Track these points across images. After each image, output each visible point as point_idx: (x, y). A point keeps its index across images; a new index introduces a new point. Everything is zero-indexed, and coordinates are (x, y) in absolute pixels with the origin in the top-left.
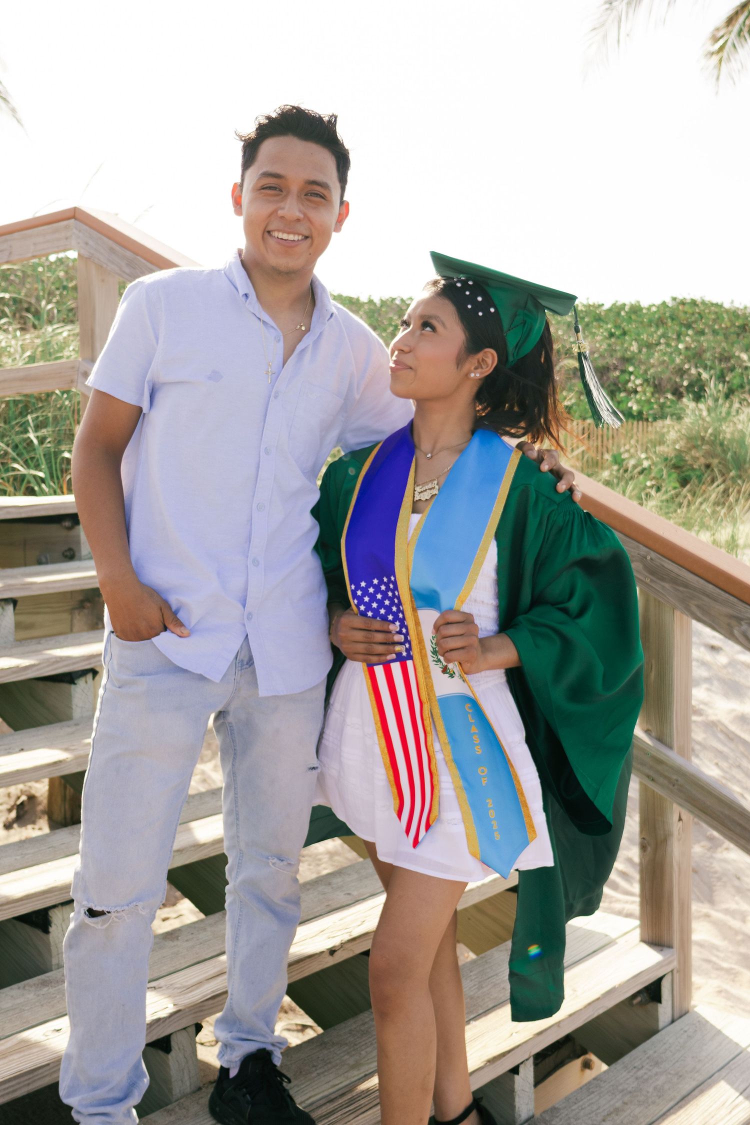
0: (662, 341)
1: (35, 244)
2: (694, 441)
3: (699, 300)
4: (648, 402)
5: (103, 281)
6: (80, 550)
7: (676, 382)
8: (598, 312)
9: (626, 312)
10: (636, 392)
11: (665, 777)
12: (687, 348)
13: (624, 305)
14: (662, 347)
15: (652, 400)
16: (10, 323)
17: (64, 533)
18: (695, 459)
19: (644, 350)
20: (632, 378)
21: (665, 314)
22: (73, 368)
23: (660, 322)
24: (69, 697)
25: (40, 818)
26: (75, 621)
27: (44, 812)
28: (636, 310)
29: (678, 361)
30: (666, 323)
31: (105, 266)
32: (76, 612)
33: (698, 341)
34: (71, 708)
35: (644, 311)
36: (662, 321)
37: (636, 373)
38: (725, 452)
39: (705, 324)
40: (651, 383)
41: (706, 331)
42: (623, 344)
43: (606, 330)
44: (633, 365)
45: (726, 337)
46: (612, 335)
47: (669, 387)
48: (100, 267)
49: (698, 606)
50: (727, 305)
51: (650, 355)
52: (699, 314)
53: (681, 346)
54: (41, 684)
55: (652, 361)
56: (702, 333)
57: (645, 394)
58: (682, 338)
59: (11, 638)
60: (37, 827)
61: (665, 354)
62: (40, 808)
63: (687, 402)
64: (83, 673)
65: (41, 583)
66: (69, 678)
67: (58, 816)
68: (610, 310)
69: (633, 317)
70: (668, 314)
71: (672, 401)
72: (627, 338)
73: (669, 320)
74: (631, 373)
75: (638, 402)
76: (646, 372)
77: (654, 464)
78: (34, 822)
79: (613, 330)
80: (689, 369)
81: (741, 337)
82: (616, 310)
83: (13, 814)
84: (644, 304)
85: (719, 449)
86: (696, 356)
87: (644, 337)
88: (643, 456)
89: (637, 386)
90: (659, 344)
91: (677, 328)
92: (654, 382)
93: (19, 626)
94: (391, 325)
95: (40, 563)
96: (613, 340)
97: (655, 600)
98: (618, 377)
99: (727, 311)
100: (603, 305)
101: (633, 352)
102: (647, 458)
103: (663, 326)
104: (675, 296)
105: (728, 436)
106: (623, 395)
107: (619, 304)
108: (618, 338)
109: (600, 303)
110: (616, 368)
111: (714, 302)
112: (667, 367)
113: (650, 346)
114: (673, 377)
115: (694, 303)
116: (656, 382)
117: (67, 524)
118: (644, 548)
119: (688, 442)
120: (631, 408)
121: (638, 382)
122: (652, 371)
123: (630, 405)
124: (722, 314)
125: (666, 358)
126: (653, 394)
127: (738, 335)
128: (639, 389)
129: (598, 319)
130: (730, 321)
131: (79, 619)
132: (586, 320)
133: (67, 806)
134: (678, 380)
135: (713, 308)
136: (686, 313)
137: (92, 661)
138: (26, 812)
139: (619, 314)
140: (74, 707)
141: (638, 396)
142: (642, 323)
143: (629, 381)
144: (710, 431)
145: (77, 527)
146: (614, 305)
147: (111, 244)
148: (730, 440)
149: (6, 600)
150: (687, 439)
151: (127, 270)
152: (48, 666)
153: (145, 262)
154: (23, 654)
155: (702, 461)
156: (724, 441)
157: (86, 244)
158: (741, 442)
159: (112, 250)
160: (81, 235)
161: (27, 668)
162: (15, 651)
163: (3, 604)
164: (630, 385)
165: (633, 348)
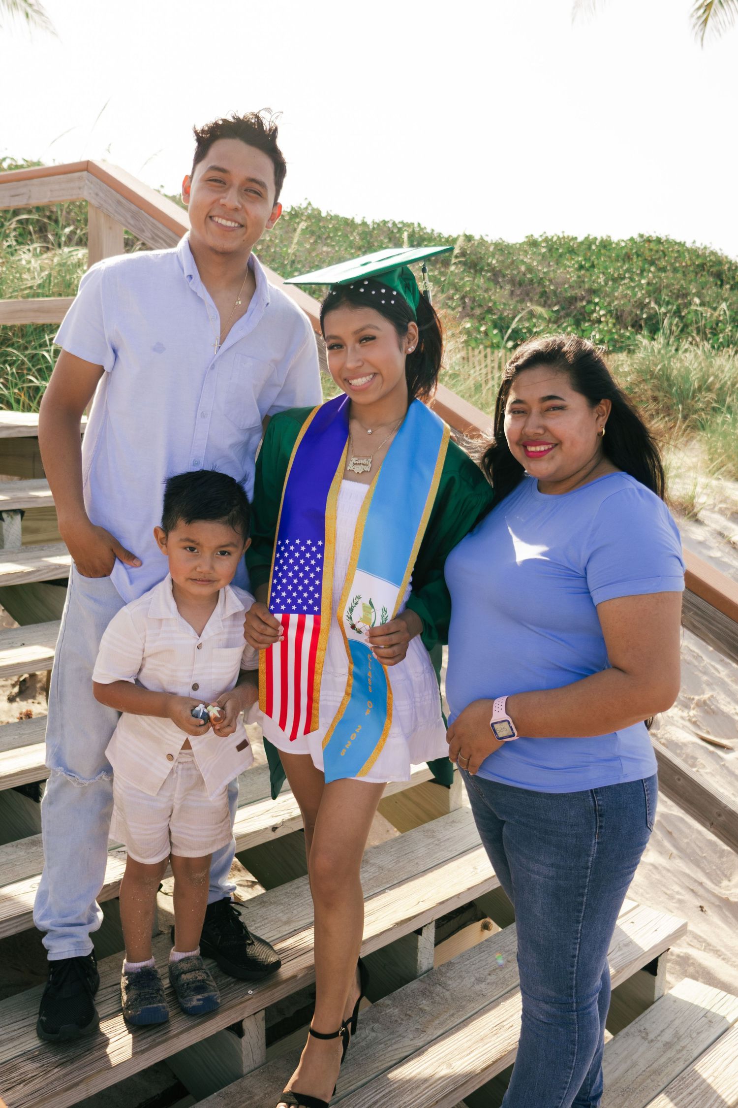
0: (627, 275)
1: (51, 191)
2: (644, 375)
3: (664, 239)
4: (610, 332)
5: (110, 228)
7: (636, 315)
8: (571, 244)
9: (597, 246)
10: (599, 321)
12: (648, 284)
13: (596, 239)
14: (626, 281)
15: (614, 331)
19: (610, 283)
20: (597, 308)
21: (631, 249)
23: (628, 257)
28: (606, 245)
29: (639, 295)
30: (632, 259)
31: (112, 216)
33: (660, 278)
35: (614, 246)
36: (629, 257)
37: (601, 304)
38: (671, 386)
39: (667, 261)
40: (613, 316)
41: (668, 268)
42: (591, 275)
43: (577, 262)
44: (599, 296)
45: (685, 274)
46: (581, 267)
47: (629, 319)
48: (108, 216)
50: (689, 245)
51: (614, 289)
52: (663, 251)
53: (643, 281)
54: (43, 586)
55: (616, 294)
56: (663, 270)
57: (608, 325)
58: (645, 274)
59: (18, 544)
60: (36, 701)
61: (628, 288)
63: (643, 339)
65: (45, 497)
68: (582, 243)
69: (603, 251)
70: (634, 251)
71: (631, 334)
72: (596, 270)
73: (635, 256)
74: (596, 304)
75: (600, 331)
76: (609, 304)
78: (34, 697)
79: (583, 263)
80: (649, 303)
81: (699, 275)
82: (588, 243)
83: (16, 689)
84: (615, 239)
85: (666, 384)
86: (657, 291)
87: (611, 270)
89: (601, 316)
90: (624, 278)
91: (641, 264)
92: (617, 314)
93: (25, 530)
96: (583, 272)
98: (584, 307)
99: (688, 250)
100: (576, 238)
101: (599, 284)
103: (629, 262)
104: (642, 233)
105: (675, 372)
106: (587, 324)
107: (591, 238)
108: (587, 270)
109: (573, 236)
110: (583, 298)
111: (678, 241)
112: (629, 301)
113: (615, 280)
114: (634, 310)
115: (659, 241)
116: (619, 314)
119: (638, 376)
121: (602, 312)
122: (616, 303)
123: (593, 334)
124: (683, 253)
125: (629, 292)
126: (614, 325)
127: (697, 273)
128: (603, 319)
129: (572, 251)
130: (690, 259)
134: (638, 312)
135: (676, 247)
136: (651, 250)
138: (27, 688)
139: (590, 247)
141: (601, 326)
142: (610, 257)
143: (594, 311)
144: (659, 367)
146: (586, 239)
147: (118, 196)
148: (675, 376)
149: (15, 511)
150: (638, 372)
151: (132, 222)
152: (47, 573)
153: (148, 216)
154: (28, 559)
155: (650, 393)
156: (670, 376)
157: (97, 195)
158: (686, 378)
159: (119, 202)
160: (92, 186)
161: (29, 573)
162: (21, 555)
163: (11, 513)
164: (595, 315)
165: (600, 280)
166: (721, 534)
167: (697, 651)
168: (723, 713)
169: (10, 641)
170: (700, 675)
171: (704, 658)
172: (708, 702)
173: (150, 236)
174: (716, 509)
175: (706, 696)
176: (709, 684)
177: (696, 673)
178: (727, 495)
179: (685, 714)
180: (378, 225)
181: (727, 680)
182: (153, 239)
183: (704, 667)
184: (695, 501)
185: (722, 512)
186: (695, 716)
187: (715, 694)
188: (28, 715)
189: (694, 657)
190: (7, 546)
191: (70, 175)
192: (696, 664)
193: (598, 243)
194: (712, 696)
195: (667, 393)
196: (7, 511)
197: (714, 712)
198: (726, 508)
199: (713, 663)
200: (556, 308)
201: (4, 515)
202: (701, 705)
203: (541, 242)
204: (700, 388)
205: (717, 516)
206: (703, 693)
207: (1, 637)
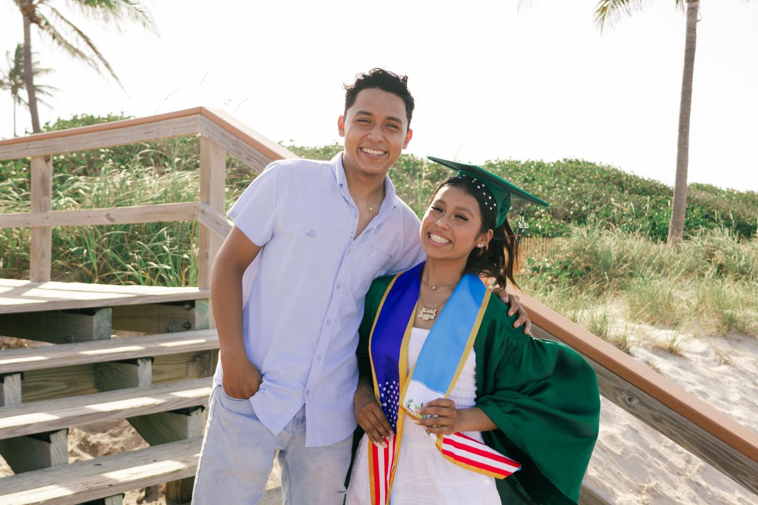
0: (557, 185)
1: (174, 128)
2: (578, 251)
3: (581, 161)
4: (548, 223)
5: (217, 153)
6: (194, 324)
7: (566, 212)
8: (517, 165)
10: (541, 217)
12: (573, 190)
13: (533, 162)
14: (558, 189)
15: (551, 223)
16: (151, 170)
17: (184, 312)
18: (579, 264)
19: (546, 190)
21: (560, 168)
22: (195, 207)
23: (557, 173)
24: (186, 424)
25: (161, 497)
26: (190, 370)
27: (163, 493)
28: (540, 166)
29: (567, 198)
30: (560, 174)
31: (219, 144)
32: (191, 364)
33: (579, 186)
34: (186, 431)
35: (546, 166)
38: (598, 259)
39: (584, 175)
40: (551, 212)
41: (585, 180)
42: (533, 186)
43: (523, 177)
45: (597, 184)
46: (526, 180)
47: (562, 214)
48: (214, 144)
50: (598, 164)
51: (550, 194)
52: (580, 169)
53: (569, 189)
54: (168, 414)
55: (551, 198)
56: (582, 181)
57: (547, 219)
58: (570, 184)
59: (149, 382)
61: (559, 194)
62: (161, 490)
63: (573, 227)
64: (196, 408)
65: (169, 347)
66: (187, 411)
67: (172, 495)
68: (524, 165)
69: (539, 169)
70: (561, 169)
71: (563, 224)
72: (536, 182)
73: (562, 172)
75: (542, 223)
77: (553, 265)
78: (156, 500)
79: (527, 177)
80: (574, 203)
81: (607, 184)
82: (528, 165)
83: (143, 494)
84: (546, 161)
85: (594, 258)
86: (579, 195)
87: (546, 182)
88: (546, 260)
89: (541, 213)
90: (555, 187)
91: (567, 177)
93: (154, 372)
95: (168, 331)
96: (527, 184)
98: (530, 207)
99: (598, 168)
100: (520, 162)
101: (538, 192)
102: (548, 262)
103: (558, 176)
104: (565, 158)
105: (600, 249)
106: (532, 219)
107: (530, 161)
108: (530, 182)
109: (518, 161)
111: (590, 161)
112: (561, 202)
113: (549, 188)
114: (564, 209)
115: (578, 162)
116: (554, 211)
117: (187, 306)
119: (574, 253)
120: (538, 227)
121: (542, 211)
122: (551, 204)
123: (537, 225)
124: (594, 169)
125: (560, 196)
126: (551, 219)
127: (605, 183)
128: (543, 215)
129: (517, 170)
130: (600, 174)
131: (193, 369)
132: (510, 170)
133: (179, 489)
134: (567, 210)
135: (589, 166)
136: (572, 168)
137: (202, 400)
138: (151, 493)
139: (530, 167)
140: (189, 430)
141: (542, 220)
142: (546, 173)
143: (536, 210)
144: (589, 246)
145: (193, 309)
146: (527, 162)
147: (223, 130)
148: (601, 252)
149: (147, 358)
150: (574, 250)
151: (233, 148)
152: (173, 404)
153: (245, 143)
154: (157, 394)
155: (583, 265)
156: (597, 252)
157: (207, 130)
158: (609, 253)
159: (223, 135)
160: (204, 124)
161: (160, 405)
162: (151, 392)
163: (145, 360)
164: (537, 213)
165: (539, 190)
166: (648, 363)
167: (642, 449)
168: (667, 497)
169: (145, 458)
170: (647, 468)
171: (648, 455)
172: (655, 488)
173: (246, 157)
174: (641, 344)
175: (653, 484)
176: (653, 475)
177: (644, 466)
178: (647, 334)
179: (639, 498)
181: (666, 471)
182: (248, 159)
183: (649, 461)
184: (627, 339)
185: (645, 347)
186: (646, 500)
187: (659, 482)
189: (640, 454)
190: (141, 384)
191: (187, 117)
192: (643, 460)
193: (535, 164)
194: (657, 484)
195: (596, 264)
196: (141, 358)
197: (660, 496)
198: (648, 344)
199: (654, 459)
201: (139, 362)
202: (651, 491)
203: (497, 165)
204: (618, 260)
205: (642, 350)
206: (650, 482)
207: (138, 455)
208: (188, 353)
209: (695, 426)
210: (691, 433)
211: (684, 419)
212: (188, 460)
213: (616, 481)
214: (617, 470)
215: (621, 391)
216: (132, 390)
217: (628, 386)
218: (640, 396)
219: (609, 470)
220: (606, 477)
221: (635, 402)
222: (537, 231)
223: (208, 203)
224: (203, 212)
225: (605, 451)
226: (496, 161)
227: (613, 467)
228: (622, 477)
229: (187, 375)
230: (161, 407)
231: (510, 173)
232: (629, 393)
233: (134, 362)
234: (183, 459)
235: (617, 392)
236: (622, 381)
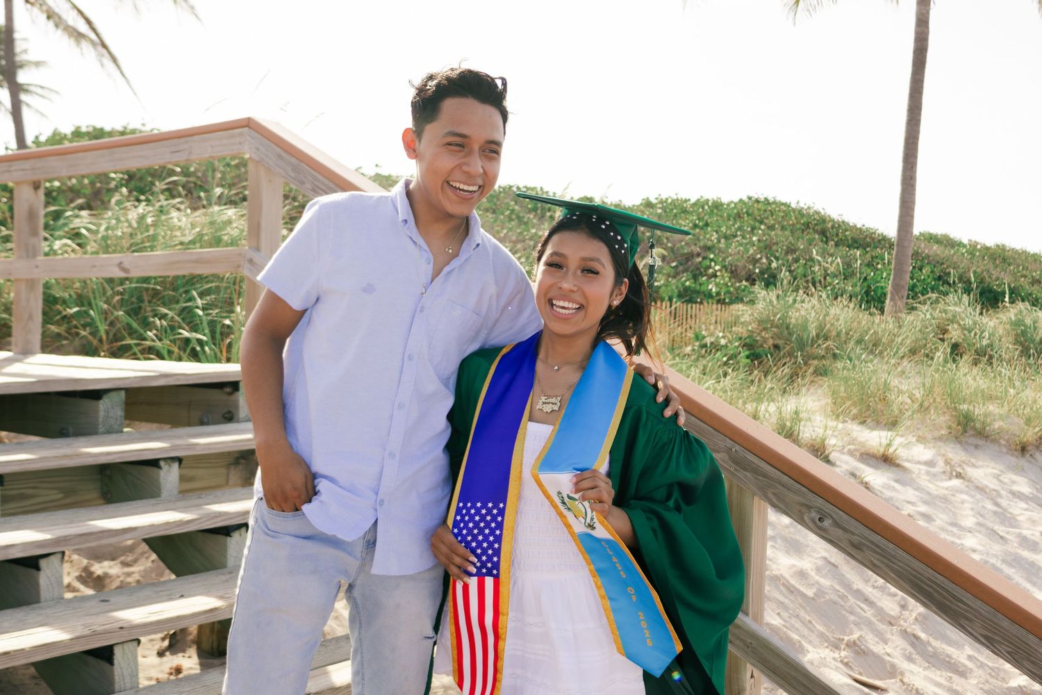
0: (739, 233)
1: (212, 147)
2: (764, 324)
3: (771, 200)
4: (726, 285)
5: (270, 181)
6: (238, 414)
7: (749, 269)
8: (685, 205)
9: (709, 207)
10: (716, 276)
11: (742, 640)
12: (759, 241)
13: (708, 200)
14: (739, 238)
15: (729, 284)
16: (181, 203)
17: (225, 397)
18: (765, 340)
19: (723, 241)
20: (713, 264)
21: (742, 210)
22: (240, 254)
23: (739, 216)
24: (225, 548)
25: (190, 647)
26: (231, 476)
27: (193, 642)
28: (717, 206)
29: (751, 251)
30: (742, 218)
31: (273, 169)
32: (232, 467)
33: (769, 235)
34: (225, 557)
35: (725, 206)
36: (740, 217)
37: (715, 260)
38: (790, 334)
39: (774, 220)
40: (729, 270)
41: (777, 226)
42: (705, 234)
44: (714, 253)
45: (792, 232)
47: (744, 273)
48: (268, 169)
49: (774, 494)
50: (793, 205)
51: (728, 247)
52: (770, 211)
53: (754, 239)
54: (200, 534)
55: (729, 250)
56: (771, 228)
57: (723, 279)
58: (756, 231)
59: (175, 492)
60: (187, 655)
61: (741, 245)
62: (191, 638)
63: (759, 290)
64: (238, 527)
65: (204, 444)
66: (226, 531)
67: (206, 645)
68: (694, 204)
69: (715, 211)
70: (744, 210)
71: (746, 286)
72: (709, 229)
73: (745, 215)
74: (712, 260)
75: (717, 285)
76: (724, 260)
77: (730, 342)
78: (184, 651)
79: (697, 222)
80: (761, 258)
81: (806, 233)
82: (700, 204)
83: (166, 643)
84: (725, 200)
85: (786, 333)
86: (767, 247)
87: (723, 229)
88: (721, 334)
89: (716, 271)
90: (736, 236)
91: (752, 222)
92: (731, 269)
93: (183, 479)
94: (508, 209)
95: (202, 423)
96: (697, 230)
97: (738, 486)
98: (700, 263)
99: (794, 210)
100: (689, 200)
101: (713, 242)
102: (723, 337)
103: (740, 221)
104: (751, 195)
105: (793, 321)
106: (704, 278)
107: (703, 199)
108: (702, 228)
109: (687, 198)
110: (698, 255)
111: (784, 201)
112: (742, 257)
113: (726, 238)
114: (747, 265)
115: (767, 202)
116: (733, 268)
117: (228, 390)
118: (730, 442)
119: (759, 325)
120: (711, 290)
121: (717, 268)
122: (730, 258)
123: (710, 287)
124: (789, 212)
125: (741, 248)
126: (729, 279)
127: (803, 231)
128: (718, 274)
129: (685, 211)
130: (796, 218)
131: (235, 474)
132: (675, 211)
133: (214, 637)
134: (751, 267)
135: (783, 207)
136: (759, 210)
138: (178, 641)
139: (702, 207)
140: (228, 556)
141: (717, 280)
142: (722, 216)
143: (710, 267)
144: (778, 316)
145: (237, 393)
146: (698, 200)
147: (279, 150)
148: (794, 325)
149: (173, 459)
150: (759, 322)
151: (292, 175)
152: (208, 521)
153: (308, 169)
154: (186, 507)
155: (771, 342)
156: (789, 324)
157: (258, 149)
158: (804, 327)
159: (279, 156)
160: (253, 141)
161: (189, 522)
162: (179, 504)
163: (169, 461)
164: (711, 271)
165: (713, 238)
166: (853, 475)
167: (842, 590)
168: (873, 653)
169: (168, 593)
170: (847, 615)
171: (850, 597)
172: (858, 642)
173: (310, 187)
174: (846, 450)
175: (855, 636)
176: (857, 624)
177: (844, 612)
178: (854, 436)
179: (836, 655)
180: (504, 189)
181: (874, 620)
182: (313, 190)
183: (850, 606)
184: (826, 442)
185: (851, 453)
186: (846, 657)
187: (863, 633)
188: (178, 670)
189: (839, 596)
190: (164, 494)
191: (230, 131)
192: (843, 604)
193: (710, 204)
194: (861, 636)
195: (788, 341)
196: (165, 459)
197: (864, 653)
198: (856, 450)
199: (859, 603)
200: (674, 264)
201: (162, 463)
202: (852, 645)
203: (657, 204)
204: (818, 336)
205: (846, 458)
206: (852, 633)
207: (159, 589)
208: (229, 453)
209: (905, 555)
210: (901, 564)
211: (891, 545)
212: (227, 596)
213: (806, 632)
214: (808, 618)
215: (809, 508)
216: (152, 501)
217: (819, 502)
218: (834, 516)
219: (797, 617)
220: (793, 626)
221: (827, 523)
222: (709, 295)
223: (258, 249)
224: (251, 261)
225: (792, 592)
226: (657, 199)
227: (802, 613)
228: (815, 627)
229: (227, 483)
230: (190, 525)
231: (675, 215)
232: (819, 510)
233: (154, 463)
234: (220, 594)
235: (804, 509)
236: (810, 495)
